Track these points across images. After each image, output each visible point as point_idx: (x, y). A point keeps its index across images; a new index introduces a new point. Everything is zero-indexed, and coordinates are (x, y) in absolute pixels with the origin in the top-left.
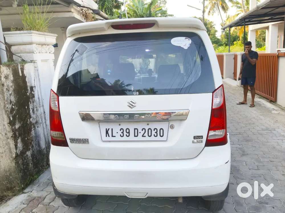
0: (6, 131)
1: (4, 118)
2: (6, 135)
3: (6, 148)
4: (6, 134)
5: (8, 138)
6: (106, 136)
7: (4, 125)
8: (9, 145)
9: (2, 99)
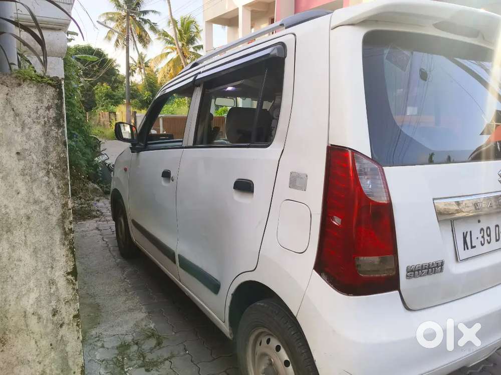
0: (58, 300)
1: (54, 259)
2: (54, 315)
3: (47, 361)
4: (55, 313)
5: (61, 326)
6: (465, 250)
7: (52, 282)
8: (62, 347)
9: (56, 190)
